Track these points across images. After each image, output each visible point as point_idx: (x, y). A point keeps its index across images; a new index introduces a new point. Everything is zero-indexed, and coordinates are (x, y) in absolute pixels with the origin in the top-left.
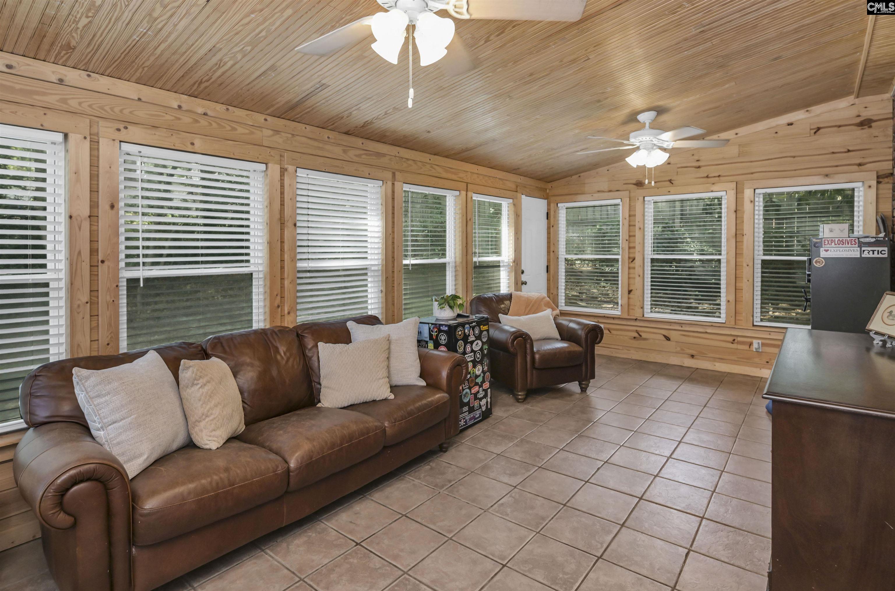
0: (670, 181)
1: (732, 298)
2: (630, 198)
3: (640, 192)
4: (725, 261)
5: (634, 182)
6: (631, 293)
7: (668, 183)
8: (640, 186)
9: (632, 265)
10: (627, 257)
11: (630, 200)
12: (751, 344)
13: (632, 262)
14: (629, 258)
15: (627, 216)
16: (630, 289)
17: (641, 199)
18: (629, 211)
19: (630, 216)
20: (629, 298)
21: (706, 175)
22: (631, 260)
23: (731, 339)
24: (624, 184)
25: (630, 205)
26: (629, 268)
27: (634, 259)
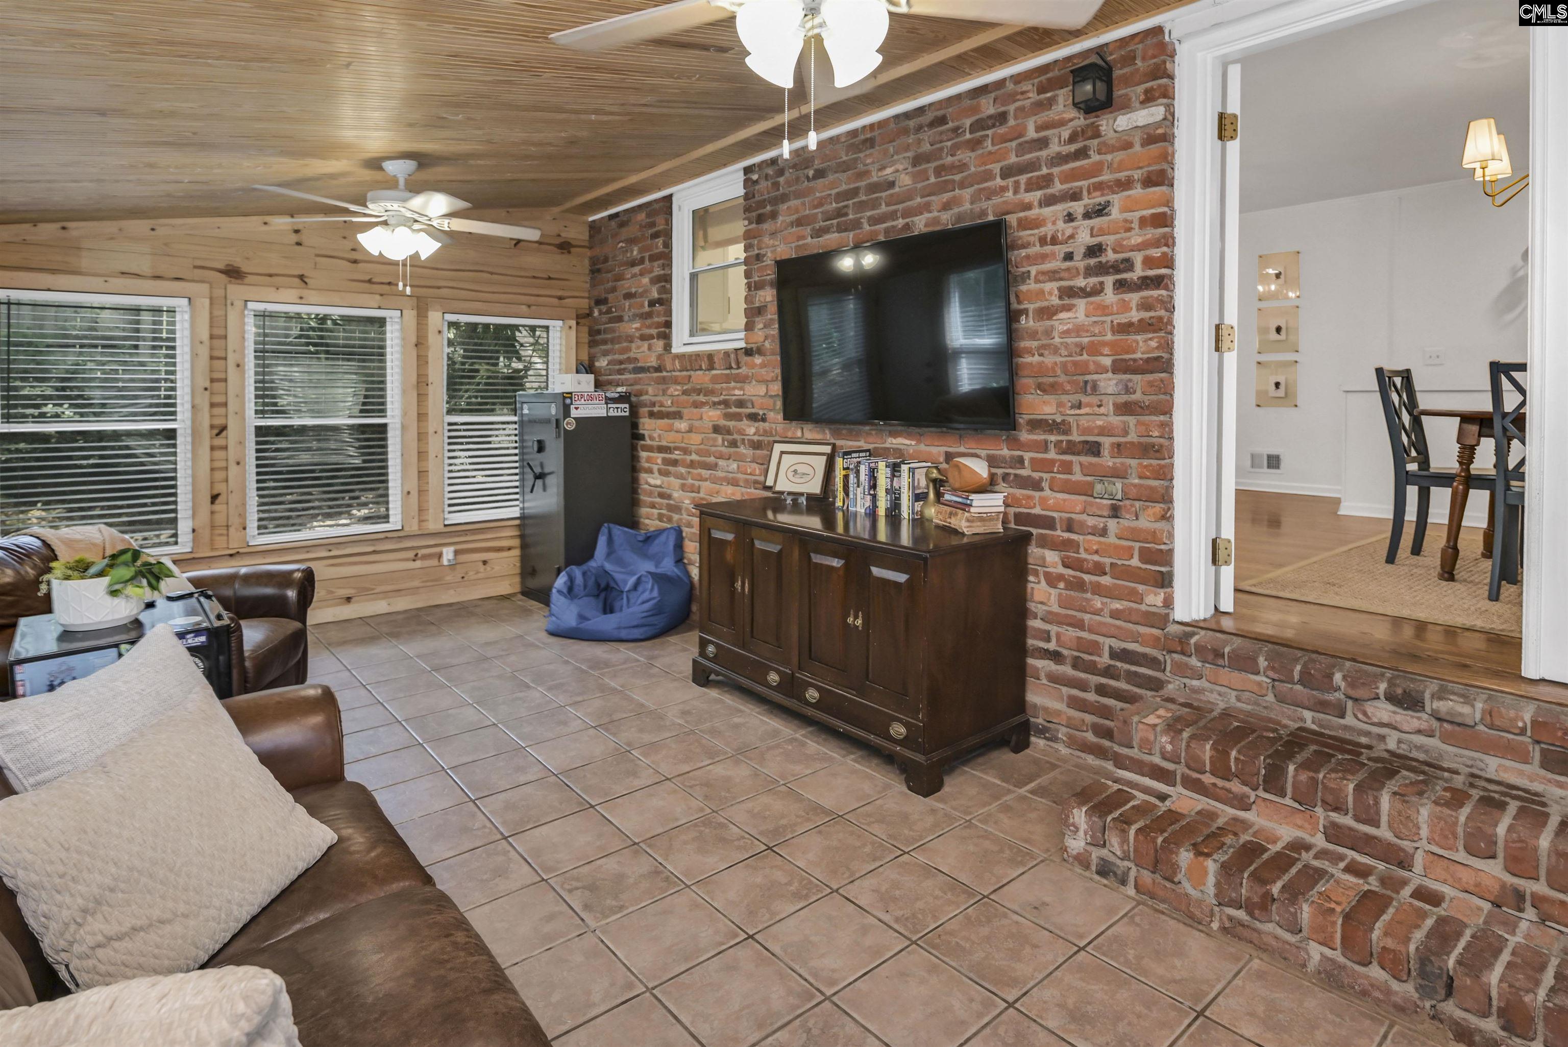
0: (301, 277)
1: (413, 485)
2: (211, 299)
3: (236, 291)
4: (399, 426)
5: (221, 266)
6: (217, 502)
7: (297, 280)
8: (236, 278)
9: (219, 442)
10: (206, 423)
11: (211, 304)
12: (440, 556)
13: (217, 435)
14: (212, 427)
15: (205, 336)
16: (215, 492)
17: (239, 304)
18: (211, 327)
19: (212, 337)
20: (212, 513)
21: (367, 278)
22: (216, 431)
23: (411, 554)
24: (195, 267)
25: (211, 313)
26: (213, 448)
27: (223, 428)
